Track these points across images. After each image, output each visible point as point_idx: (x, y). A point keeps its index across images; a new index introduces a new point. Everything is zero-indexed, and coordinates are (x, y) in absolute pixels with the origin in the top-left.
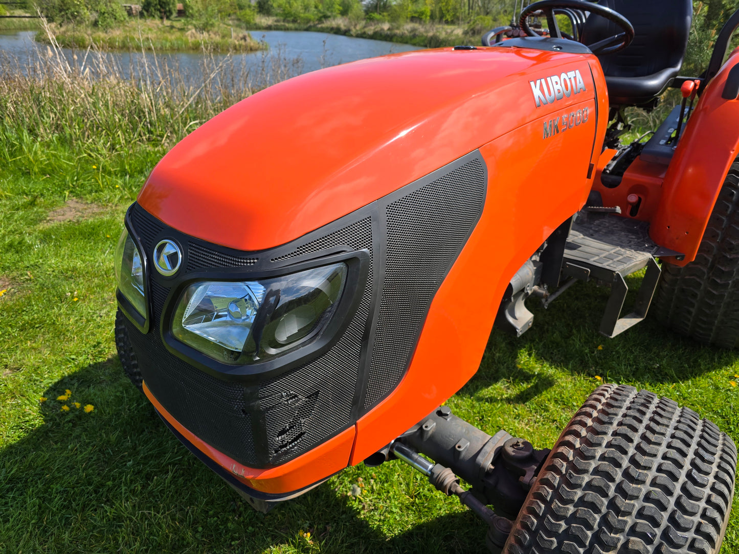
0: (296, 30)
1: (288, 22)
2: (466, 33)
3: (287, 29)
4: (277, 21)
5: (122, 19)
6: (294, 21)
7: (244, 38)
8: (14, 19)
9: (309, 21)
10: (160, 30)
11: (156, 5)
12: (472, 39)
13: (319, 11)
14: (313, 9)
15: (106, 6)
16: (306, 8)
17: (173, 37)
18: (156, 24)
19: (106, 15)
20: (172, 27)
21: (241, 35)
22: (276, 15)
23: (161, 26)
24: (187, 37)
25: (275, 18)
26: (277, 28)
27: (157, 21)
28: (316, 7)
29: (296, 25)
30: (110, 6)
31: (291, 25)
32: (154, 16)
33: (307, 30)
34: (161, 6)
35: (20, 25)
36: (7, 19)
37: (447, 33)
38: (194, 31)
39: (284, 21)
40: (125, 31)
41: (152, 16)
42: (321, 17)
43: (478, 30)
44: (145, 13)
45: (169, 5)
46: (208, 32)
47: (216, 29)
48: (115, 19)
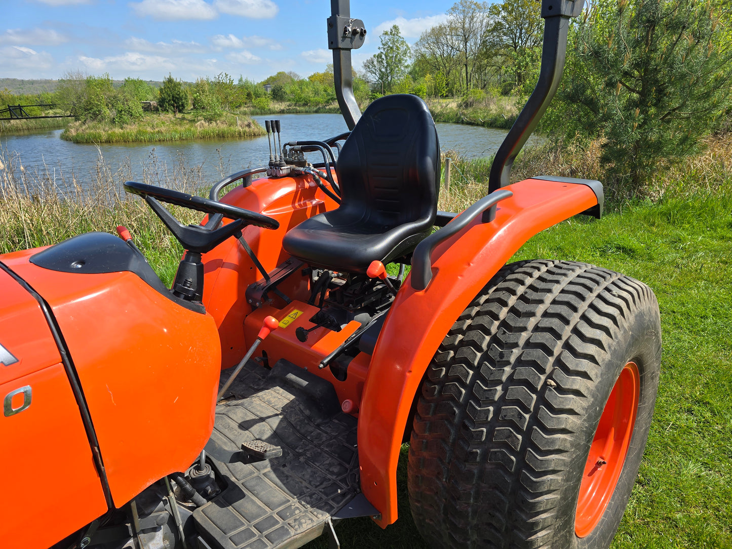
0: (307, 112)
1: (299, 106)
2: (460, 106)
3: (297, 112)
4: (289, 106)
5: (138, 115)
6: (305, 105)
7: (249, 125)
8: (49, 119)
9: (317, 103)
10: (172, 122)
11: (170, 100)
12: (465, 111)
13: (328, 95)
14: (323, 93)
15: (123, 104)
16: (316, 93)
17: (183, 129)
18: (169, 117)
19: (123, 112)
20: (183, 119)
21: (246, 123)
22: (289, 100)
23: (173, 119)
24: (196, 127)
25: (288, 103)
26: (289, 112)
27: (170, 115)
28: (325, 91)
29: (307, 108)
30: (127, 104)
31: (302, 108)
32: (168, 111)
33: (316, 112)
34: (174, 101)
35: (54, 124)
36: (42, 119)
37: (442, 107)
38: (203, 122)
39: (295, 105)
40: (140, 126)
41: (166, 110)
42: (329, 100)
43: (471, 103)
44: (160, 109)
45: (182, 100)
46: (216, 121)
47: (223, 119)
48: (131, 115)
